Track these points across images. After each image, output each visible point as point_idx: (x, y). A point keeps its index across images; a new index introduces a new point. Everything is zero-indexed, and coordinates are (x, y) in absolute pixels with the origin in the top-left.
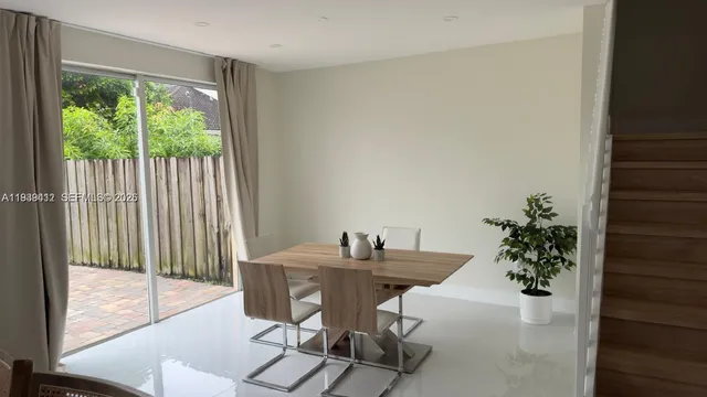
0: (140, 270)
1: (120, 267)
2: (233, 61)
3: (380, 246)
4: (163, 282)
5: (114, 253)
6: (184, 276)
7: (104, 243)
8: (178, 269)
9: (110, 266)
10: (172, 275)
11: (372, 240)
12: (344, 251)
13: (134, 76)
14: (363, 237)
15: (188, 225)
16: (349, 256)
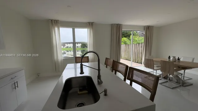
0: (130, 61)
1: (128, 60)
2: (149, 26)
3: (179, 59)
4: (133, 63)
5: (127, 58)
6: (137, 62)
7: (126, 57)
8: (136, 61)
9: (127, 60)
10: (135, 62)
11: (177, 58)
12: (169, 60)
13: (132, 31)
14: (174, 57)
15: (139, 55)
16: (170, 61)
